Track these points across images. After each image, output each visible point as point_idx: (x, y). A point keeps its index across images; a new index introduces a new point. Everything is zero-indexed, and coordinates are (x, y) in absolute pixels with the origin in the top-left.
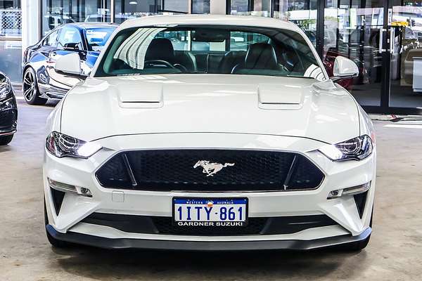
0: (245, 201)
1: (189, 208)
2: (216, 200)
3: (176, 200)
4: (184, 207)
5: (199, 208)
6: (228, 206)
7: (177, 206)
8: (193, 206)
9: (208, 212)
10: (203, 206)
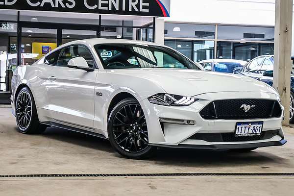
0: (262, 123)
1: (242, 127)
2: (252, 123)
3: (238, 124)
4: (240, 126)
5: (245, 127)
6: (256, 126)
7: (238, 126)
8: (243, 126)
9: (249, 129)
10: (247, 126)
